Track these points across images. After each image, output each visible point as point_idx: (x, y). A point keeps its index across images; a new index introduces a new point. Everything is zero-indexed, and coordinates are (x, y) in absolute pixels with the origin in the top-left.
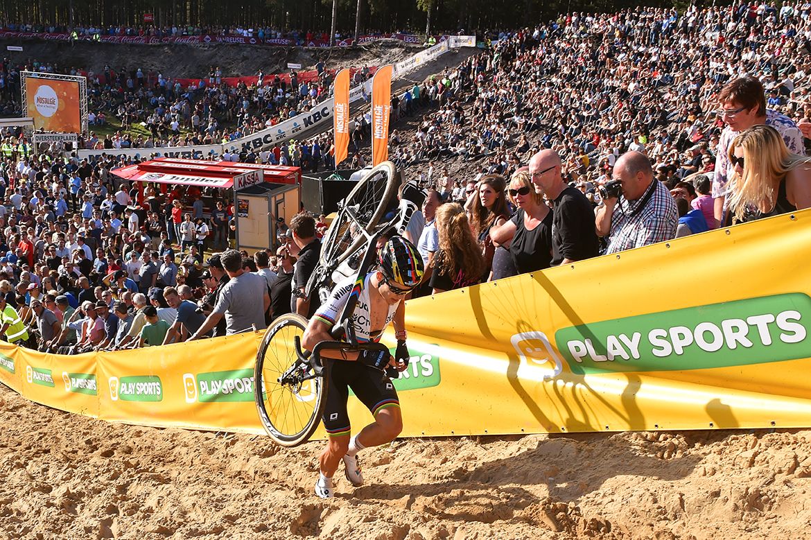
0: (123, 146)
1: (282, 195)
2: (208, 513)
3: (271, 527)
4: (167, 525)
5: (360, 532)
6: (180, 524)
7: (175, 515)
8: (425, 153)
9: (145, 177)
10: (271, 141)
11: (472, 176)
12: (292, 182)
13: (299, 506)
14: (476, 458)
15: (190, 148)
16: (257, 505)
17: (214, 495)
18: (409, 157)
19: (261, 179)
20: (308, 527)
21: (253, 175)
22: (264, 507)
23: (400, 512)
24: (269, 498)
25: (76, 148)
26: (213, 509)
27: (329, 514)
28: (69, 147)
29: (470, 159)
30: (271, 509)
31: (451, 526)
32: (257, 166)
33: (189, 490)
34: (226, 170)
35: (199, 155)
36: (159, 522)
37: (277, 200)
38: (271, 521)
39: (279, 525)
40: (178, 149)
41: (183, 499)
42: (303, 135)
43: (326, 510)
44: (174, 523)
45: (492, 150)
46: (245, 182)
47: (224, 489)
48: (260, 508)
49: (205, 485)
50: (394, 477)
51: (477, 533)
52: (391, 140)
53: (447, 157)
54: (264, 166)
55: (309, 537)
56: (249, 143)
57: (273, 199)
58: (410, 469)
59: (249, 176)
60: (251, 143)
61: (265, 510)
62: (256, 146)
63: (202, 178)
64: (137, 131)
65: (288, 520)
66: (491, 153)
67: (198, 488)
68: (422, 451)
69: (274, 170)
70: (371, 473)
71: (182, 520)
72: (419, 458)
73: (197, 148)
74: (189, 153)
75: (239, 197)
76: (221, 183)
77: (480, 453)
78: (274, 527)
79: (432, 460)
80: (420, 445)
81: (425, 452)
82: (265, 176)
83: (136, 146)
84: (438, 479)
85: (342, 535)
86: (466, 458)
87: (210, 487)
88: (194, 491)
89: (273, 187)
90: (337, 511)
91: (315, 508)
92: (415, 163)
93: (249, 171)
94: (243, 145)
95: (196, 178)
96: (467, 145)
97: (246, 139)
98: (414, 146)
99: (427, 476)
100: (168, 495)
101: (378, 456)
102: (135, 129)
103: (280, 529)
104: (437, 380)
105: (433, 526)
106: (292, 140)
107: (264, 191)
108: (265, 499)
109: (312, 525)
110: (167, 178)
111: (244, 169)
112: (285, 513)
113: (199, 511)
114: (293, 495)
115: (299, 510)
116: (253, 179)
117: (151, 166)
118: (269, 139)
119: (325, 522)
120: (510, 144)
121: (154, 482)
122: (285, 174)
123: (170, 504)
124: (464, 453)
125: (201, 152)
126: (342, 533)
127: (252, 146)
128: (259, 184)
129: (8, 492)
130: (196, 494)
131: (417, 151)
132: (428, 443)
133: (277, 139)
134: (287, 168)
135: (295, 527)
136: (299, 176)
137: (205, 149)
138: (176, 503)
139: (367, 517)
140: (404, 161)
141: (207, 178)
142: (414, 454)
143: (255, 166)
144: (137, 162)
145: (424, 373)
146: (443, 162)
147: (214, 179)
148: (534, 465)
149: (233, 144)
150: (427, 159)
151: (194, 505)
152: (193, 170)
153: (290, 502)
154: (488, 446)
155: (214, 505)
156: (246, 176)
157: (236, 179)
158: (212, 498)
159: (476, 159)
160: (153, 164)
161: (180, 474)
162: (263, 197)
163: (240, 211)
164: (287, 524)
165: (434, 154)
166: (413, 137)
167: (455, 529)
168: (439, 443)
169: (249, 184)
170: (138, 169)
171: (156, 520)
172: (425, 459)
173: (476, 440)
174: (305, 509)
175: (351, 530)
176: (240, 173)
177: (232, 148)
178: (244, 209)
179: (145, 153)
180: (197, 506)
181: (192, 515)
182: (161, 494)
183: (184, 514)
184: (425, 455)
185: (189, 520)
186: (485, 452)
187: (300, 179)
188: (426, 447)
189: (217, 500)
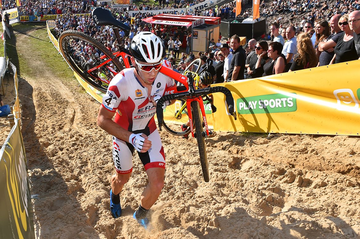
0: (146, 10)
1: (212, 29)
2: (190, 157)
3: (220, 164)
4: (174, 160)
5: (262, 169)
6: (179, 160)
7: (176, 156)
8: (277, 11)
9: (155, 22)
10: (207, 6)
11: (299, 21)
12: (216, 23)
13: (232, 157)
14: (310, 144)
15: (173, 10)
16: (212, 155)
17: (192, 150)
18: (269, 13)
19: (204, 23)
20: (235, 166)
21: (200, 21)
22: (215, 156)
23: (278, 163)
24: (217, 153)
25: (128, 10)
26: (193, 156)
27: (245, 161)
28: (125, 10)
29: (299, 13)
30: (218, 158)
31: (304, 171)
32: (202, 17)
33: (180, 147)
34: (188, 18)
35: (176, 13)
36: (171, 158)
37: (210, 31)
38: (220, 162)
39: (223, 164)
40: (168, 10)
41: (179, 151)
42: (221, 4)
43: (243, 160)
44: (176, 160)
45: (310, 9)
46: (197, 24)
47: (196, 148)
48: (213, 157)
49: (188, 146)
50: (271, 150)
51: (318, 175)
52: (261, 5)
53: (288, 13)
54: (205, 17)
55: (237, 170)
56: (198, 7)
57: (208, 31)
58: (279, 147)
59: (199, 21)
60: (199, 7)
61: (215, 158)
62: (200, 9)
63: (178, 22)
64: (152, 3)
65: (227, 162)
66: (309, 10)
67: (185, 147)
68: (284, 139)
69: (210, 19)
70: (260, 147)
71: (179, 159)
72: (282, 142)
73: (176, 10)
74: (172, 12)
75: (194, 30)
76: (186, 24)
77: (313, 142)
78: (221, 164)
79: (289, 144)
80: (283, 137)
81: (285, 140)
82: (206, 21)
83: (151, 9)
84: (293, 152)
85: (254, 170)
86: (306, 144)
87: (190, 147)
88: (183, 148)
89: (209, 26)
90: (249, 160)
91: (239, 158)
92: (272, 15)
93: (198, 19)
94: (195, 8)
95: (176, 22)
96: (297, 7)
97: (196, 6)
98: (272, 8)
99: (287, 150)
100: (172, 149)
101: (263, 140)
102: (151, 2)
103: (224, 165)
104: (295, 109)
105: (296, 170)
106: (217, 6)
107: (205, 28)
108: (215, 153)
109: (237, 165)
110: (164, 22)
111: (196, 18)
112: (226, 159)
113: (186, 156)
114: (228, 153)
115: (232, 159)
116: (200, 22)
117: (158, 17)
118: (206, 5)
119: (243, 165)
120: (318, 7)
121: (165, 143)
122: (214, 20)
123: (174, 152)
124: (304, 141)
125: (177, 11)
126: (254, 169)
127: (199, 8)
128: (203, 25)
129: (107, 143)
130: (184, 149)
131: (273, 10)
132: (286, 136)
133: (210, 5)
134: (215, 18)
135: (230, 165)
136: (220, 21)
137: (179, 10)
138: (176, 152)
139: (265, 164)
140: (267, 14)
141: (180, 22)
142: (280, 140)
143: (201, 17)
144: (152, 16)
145: (289, 105)
146: (286, 15)
147: (183, 23)
148: (341, 149)
149: (191, 8)
150: (278, 14)
151: (184, 153)
152: (175, 19)
153: (227, 155)
154: (316, 139)
155: (193, 154)
156: (197, 21)
157: (193, 22)
158: (192, 151)
159: (302, 13)
160: (159, 16)
161: (174, 141)
162: (204, 30)
163: (194, 36)
164: (227, 164)
165: (282, 11)
166: (272, 4)
167: (306, 172)
168: (292, 137)
169: (198, 24)
170: (153, 18)
171: (169, 158)
172: (285, 143)
173: (311, 136)
174: (235, 159)
175: (258, 168)
176: (195, 20)
177: (191, 9)
178: (196, 35)
179: (155, 12)
180: (185, 154)
181: (183, 157)
182: (169, 148)
183: (180, 156)
184: (285, 141)
185: (182, 159)
186: (315, 142)
187: (220, 22)
188: (286, 138)
189: (194, 152)
